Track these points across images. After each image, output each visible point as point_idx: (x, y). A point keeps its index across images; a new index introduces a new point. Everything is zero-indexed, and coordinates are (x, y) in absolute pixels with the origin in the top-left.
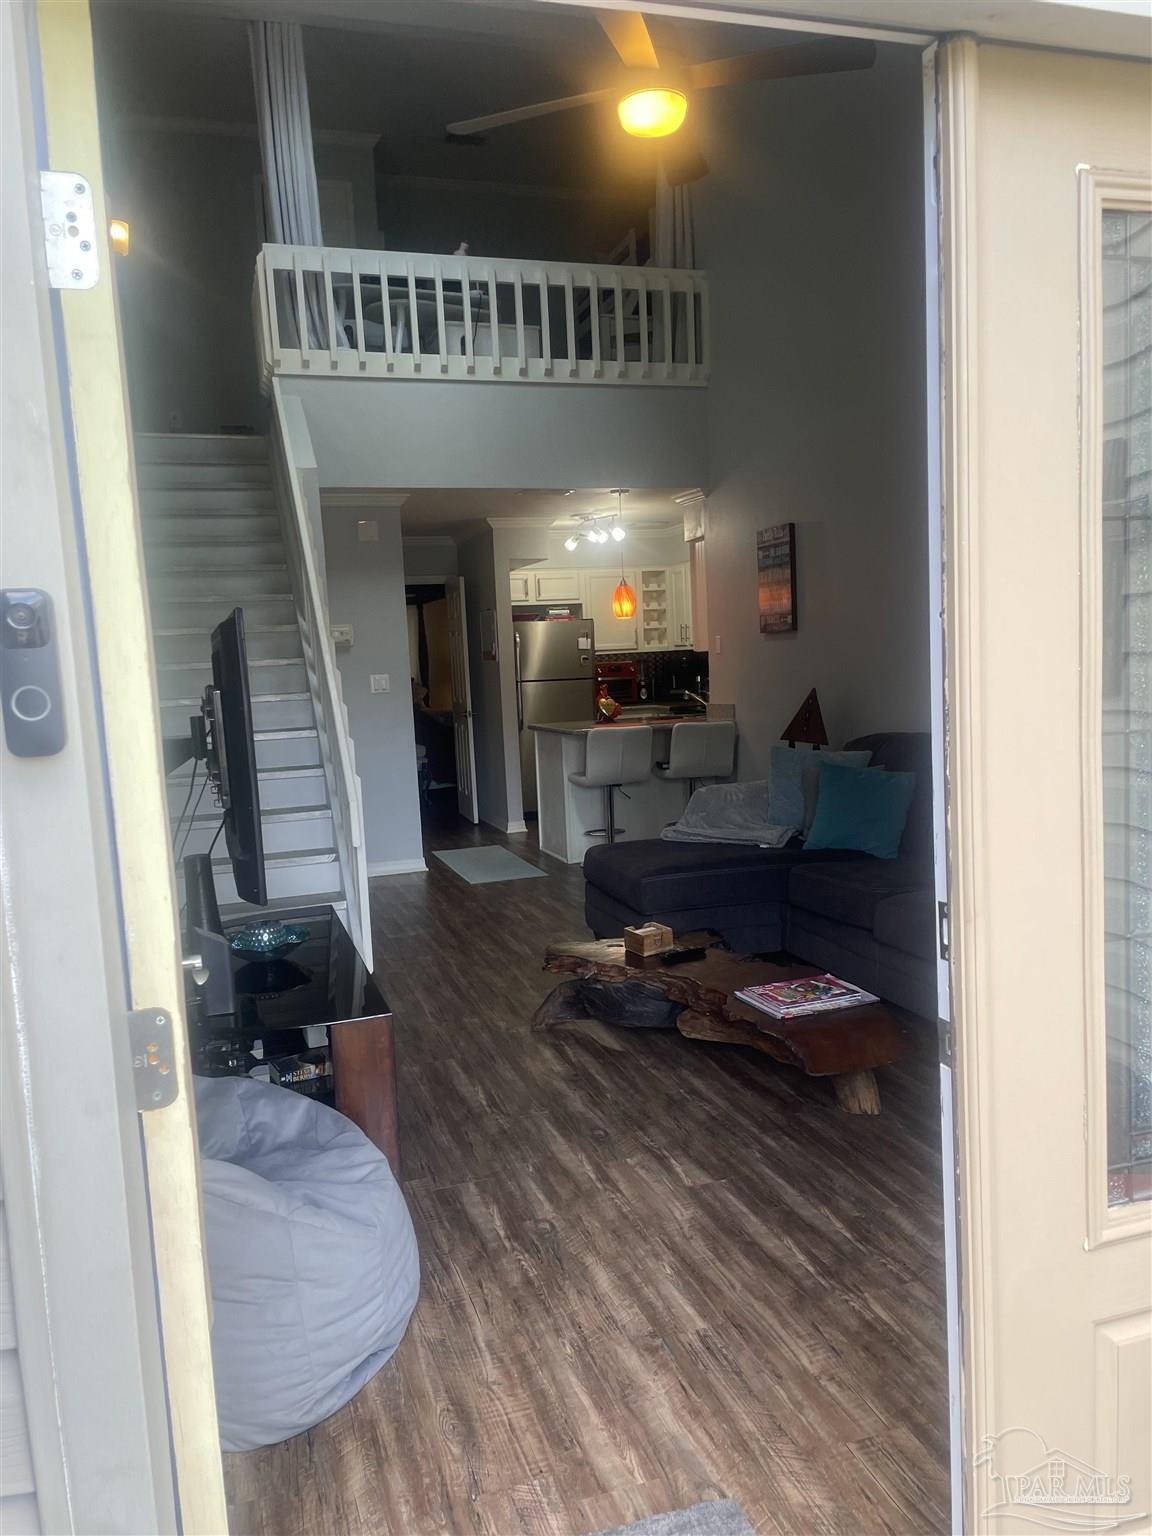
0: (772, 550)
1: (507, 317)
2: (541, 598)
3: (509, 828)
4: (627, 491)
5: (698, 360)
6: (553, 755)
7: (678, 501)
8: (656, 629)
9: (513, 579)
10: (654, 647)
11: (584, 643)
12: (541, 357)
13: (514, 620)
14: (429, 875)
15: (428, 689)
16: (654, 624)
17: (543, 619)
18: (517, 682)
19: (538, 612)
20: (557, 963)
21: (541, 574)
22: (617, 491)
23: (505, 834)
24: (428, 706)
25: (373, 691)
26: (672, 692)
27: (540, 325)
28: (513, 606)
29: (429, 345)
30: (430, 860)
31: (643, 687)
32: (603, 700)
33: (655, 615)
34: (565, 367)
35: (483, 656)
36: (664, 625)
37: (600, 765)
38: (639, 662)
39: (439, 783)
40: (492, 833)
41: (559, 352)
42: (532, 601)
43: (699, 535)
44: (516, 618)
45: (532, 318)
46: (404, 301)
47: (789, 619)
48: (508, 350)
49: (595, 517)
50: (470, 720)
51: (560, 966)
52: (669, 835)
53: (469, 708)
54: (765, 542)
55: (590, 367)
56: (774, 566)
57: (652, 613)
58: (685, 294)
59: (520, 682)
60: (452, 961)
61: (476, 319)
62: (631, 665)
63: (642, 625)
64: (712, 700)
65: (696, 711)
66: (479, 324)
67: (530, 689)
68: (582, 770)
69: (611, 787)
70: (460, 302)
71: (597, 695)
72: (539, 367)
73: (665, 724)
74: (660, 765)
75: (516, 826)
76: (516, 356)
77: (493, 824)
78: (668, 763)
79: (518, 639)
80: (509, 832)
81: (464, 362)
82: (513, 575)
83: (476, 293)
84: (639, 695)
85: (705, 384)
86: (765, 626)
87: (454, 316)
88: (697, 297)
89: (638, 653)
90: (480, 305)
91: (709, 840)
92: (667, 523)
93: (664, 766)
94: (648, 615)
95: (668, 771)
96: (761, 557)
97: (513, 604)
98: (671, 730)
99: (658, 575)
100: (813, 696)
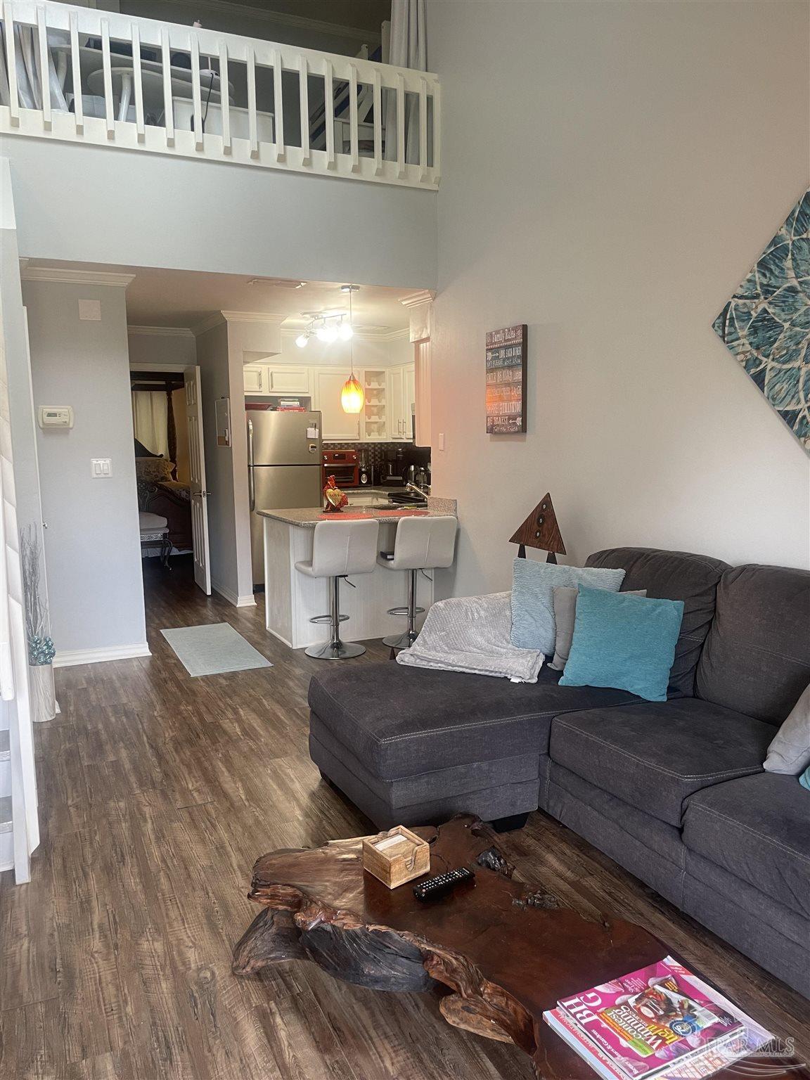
0: (502, 352)
1: (238, 99)
2: (273, 390)
3: (239, 602)
4: (358, 288)
5: (430, 163)
6: (282, 542)
7: (404, 303)
8: (376, 423)
9: (245, 371)
10: (375, 438)
11: (312, 433)
12: (274, 142)
13: (246, 409)
14: (152, 660)
15: (175, 463)
16: (375, 418)
17: (274, 409)
18: (249, 466)
19: (269, 403)
20: (268, 891)
21: (273, 368)
22: (348, 287)
23: (235, 607)
24: (175, 478)
25: (95, 476)
26: (388, 478)
27: (274, 113)
28: (245, 396)
29: (154, 116)
30: (156, 641)
31: (364, 473)
32: (330, 490)
33: (375, 410)
34: (298, 155)
35: (216, 442)
36: (384, 419)
37: (327, 558)
38: (360, 450)
39: (179, 548)
40: (223, 607)
41: (292, 138)
42: (265, 392)
43: (424, 336)
44: (248, 407)
45: (265, 103)
46: (128, 69)
47: (519, 421)
48: (239, 131)
49: (324, 316)
50: (204, 500)
51: (273, 897)
52: (406, 659)
53: (204, 489)
54: (495, 343)
55: (323, 159)
56: (503, 368)
57: (373, 408)
58: (418, 95)
59: (251, 467)
60: (147, 811)
61: (206, 98)
62: (353, 453)
63: (364, 419)
64: (432, 494)
65: (419, 501)
66: (210, 103)
67: (264, 473)
68: (308, 559)
69: (336, 578)
70: (189, 79)
71: (324, 485)
72: (272, 152)
73: (389, 516)
74: (385, 555)
75: (245, 600)
76: (248, 138)
77: (223, 594)
78: (393, 554)
79: (251, 427)
80: (237, 606)
81: (193, 138)
82: (247, 367)
83: (208, 72)
84: (360, 481)
85: (435, 187)
86: (493, 426)
87: (182, 92)
88: (430, 100)
89: (359, 443)
90: (210, 85)
91: (450, 668)
92: (389, 328)
93: (389, 557)
94: (368, 409)
95: (392, 562)
96: (489, 358)
97: (246, 394)
98: (396, 523)
99: (379, 374)
100: (547, 500)
